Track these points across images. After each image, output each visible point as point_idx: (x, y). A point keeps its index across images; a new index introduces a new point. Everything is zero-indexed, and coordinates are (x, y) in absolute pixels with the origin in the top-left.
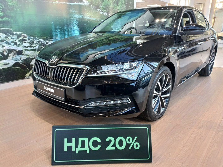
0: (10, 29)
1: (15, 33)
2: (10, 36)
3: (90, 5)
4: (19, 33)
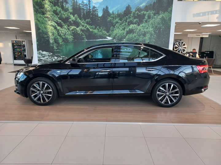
3: (113, 39)
4: (63, 57)
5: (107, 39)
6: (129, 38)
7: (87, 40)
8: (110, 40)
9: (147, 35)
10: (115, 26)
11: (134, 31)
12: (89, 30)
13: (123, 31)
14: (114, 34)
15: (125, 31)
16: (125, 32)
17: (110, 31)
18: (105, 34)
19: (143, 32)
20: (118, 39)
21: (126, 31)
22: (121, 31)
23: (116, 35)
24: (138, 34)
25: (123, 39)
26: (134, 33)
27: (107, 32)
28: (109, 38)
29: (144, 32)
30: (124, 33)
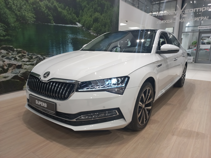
0: (11, 46)
1: (15, 49)
2: (10, 52)
3: (82, 27)
4: (19, 49)
5: (76, 26)
7: (54, 24)
8: (80, 27)
9: (107, 26)
10: (84, 11)
11: (98, 20)
12: (57, 9)
13: (90, 18)
14: (83, 21)
17: (80, 16)
18: (75, 19)
20: (87, 27)
21: (93, 19)
24: (101, 23)
25: (91, 28)
26: (98, 23)
27: (76, 16)
28: (79, 25)
29: (105, 22)
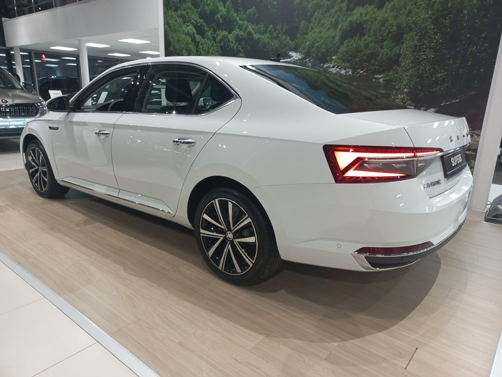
5: (289, 60)
6: (347, 52)
8: (297, 60)
9: (407, 37)
11: (363, 28)
13: (332, 32)
14: (308, 43)
15: (338, 30)
16: (338, 34)
18: (287, 45)
19: (395, 28)
20: (317, 56)
21: (340, 30)
22: (328, 31)
23: (313, 43)
24: (375, 35)
25: (331, 56)
26: (364, 35)
28: (295, 56)
29: (399, 26)
30: (334, 37)
